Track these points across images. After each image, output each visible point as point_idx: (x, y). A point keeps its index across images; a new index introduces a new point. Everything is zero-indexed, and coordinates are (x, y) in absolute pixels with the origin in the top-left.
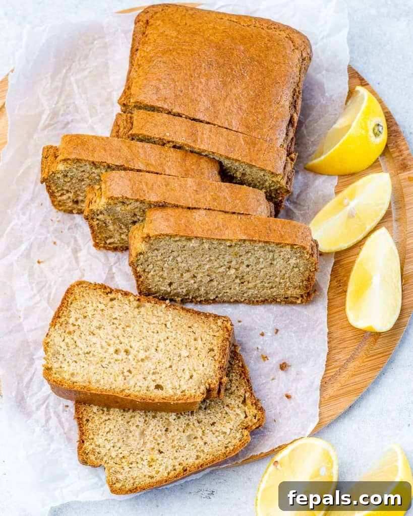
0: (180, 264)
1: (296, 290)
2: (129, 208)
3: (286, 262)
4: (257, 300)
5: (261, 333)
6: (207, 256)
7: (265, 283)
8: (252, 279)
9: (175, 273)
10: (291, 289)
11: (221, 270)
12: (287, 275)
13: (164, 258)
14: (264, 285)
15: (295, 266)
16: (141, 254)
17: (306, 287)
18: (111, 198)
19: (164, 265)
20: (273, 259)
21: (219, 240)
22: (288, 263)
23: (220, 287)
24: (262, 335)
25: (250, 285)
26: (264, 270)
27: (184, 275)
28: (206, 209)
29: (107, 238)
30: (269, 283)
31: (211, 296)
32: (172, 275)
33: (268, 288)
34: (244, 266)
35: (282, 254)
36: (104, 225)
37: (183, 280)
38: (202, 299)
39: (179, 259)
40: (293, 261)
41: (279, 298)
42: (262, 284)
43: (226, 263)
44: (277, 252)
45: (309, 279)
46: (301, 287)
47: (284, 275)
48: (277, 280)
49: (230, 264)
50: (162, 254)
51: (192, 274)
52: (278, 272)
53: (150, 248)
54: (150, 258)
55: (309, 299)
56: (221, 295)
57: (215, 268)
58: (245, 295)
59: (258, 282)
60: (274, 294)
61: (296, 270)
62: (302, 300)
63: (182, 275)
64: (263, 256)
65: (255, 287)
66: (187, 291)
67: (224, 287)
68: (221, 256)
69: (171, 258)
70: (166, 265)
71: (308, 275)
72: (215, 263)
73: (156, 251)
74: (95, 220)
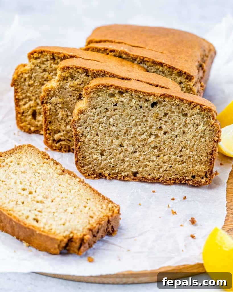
0: (111, 127)
1: (202, 166)
2: (76, 82)
3: (196, 130)
4: (170, 177)
5: (172, 198)
6: (134, 117)
7: (178, 156)
8: (167, 151)
9: (107, 138)
10: (198, 164)
11: (143, 137)
12: (195, 147)
13: (99, 118)
14: (176, 159)
15: (202, 135)
16: (81, 112)
17: (210, 162)
18: (64, 69)
19: (98, 128)
20: (185, 125)
21: (145, 93)
22: (197, 131)
23: (141, 158)
24: (173, 199)
25: (166, 158)
26: (178, 138)
27: (114, 141)
28: (136, 80)
29: (55, 133)
30: (181, 156)
31: (133, 170)
32: (104, 141)
33: (180, 163)
34: (162, 132)
35: (192, 118)
36: (55, 111)
37: (113, 147)
38: (125, 174)
39: (111, 120)
40: (201, 128)
41: (188, 176)
42: (175, 157)
43: (148, 128)
44: (189, 115)
45: (213, 151)
46: (206, 162)
47: (193, 146)
48: (188, 151)
49: (151, 130)
50: (98, 114)
51: (120, 141)
52: (189, 142)
53: (89, 105)
54: (88, 119)
55: (211, 178)
56: (141, 168)
57: (139, 135)
58: (161, 170)
59: (172, 153)
60: (184, 171)
61: (203, 140)
62: (206, 180)
63: (112, 141)
64: (178, 118)
65: (169, 161)
66: (114, 161)
67: (144, 159)
68: (145, 119)
69: (105, 118)
70: (100, 128)
71: (212, 146)
72: (139, 128)
73: (94, 110)
74: (48, 104)
